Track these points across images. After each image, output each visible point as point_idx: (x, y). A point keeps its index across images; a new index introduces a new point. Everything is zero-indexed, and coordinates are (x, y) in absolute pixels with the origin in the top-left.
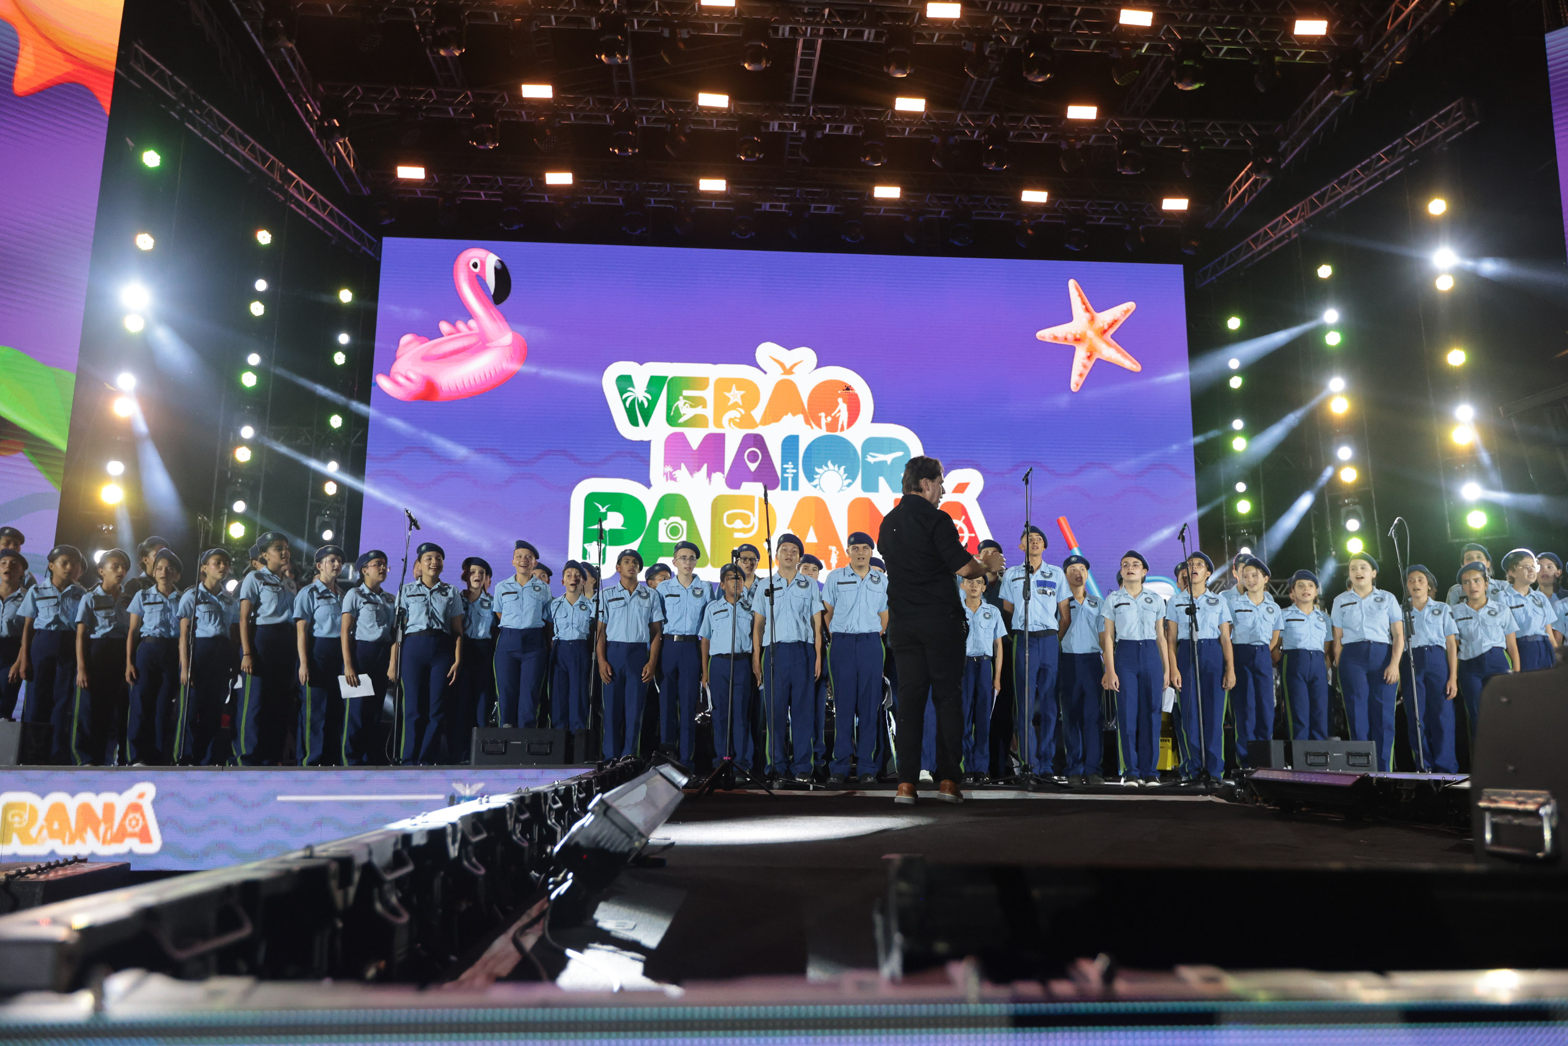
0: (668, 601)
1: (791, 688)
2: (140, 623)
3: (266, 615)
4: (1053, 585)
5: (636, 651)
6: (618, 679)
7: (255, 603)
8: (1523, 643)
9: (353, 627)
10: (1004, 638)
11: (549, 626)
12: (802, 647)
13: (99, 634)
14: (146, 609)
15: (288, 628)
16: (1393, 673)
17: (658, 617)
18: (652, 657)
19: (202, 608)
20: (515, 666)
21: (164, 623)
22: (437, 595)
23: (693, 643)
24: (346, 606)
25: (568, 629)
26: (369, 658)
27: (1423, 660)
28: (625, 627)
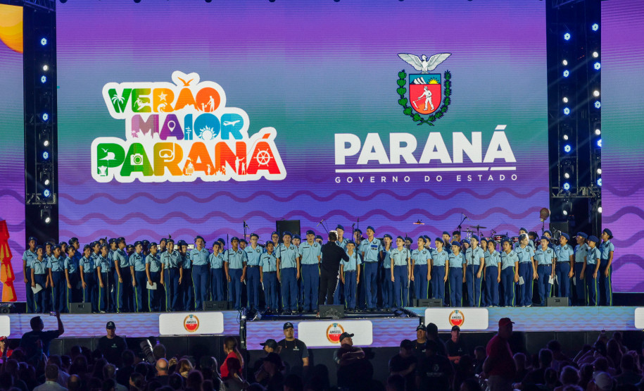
0: (248, 254)
1: (289, 282)
2: (83, 269)
4: (376, 246)
5: (238, 272)
6: (233, 282)
7: (119, 261)
8: (520, 265)
9: (149, 268)
10: (361, 265)
11: (208, 265)
12: (294, 270)
13: (71, 271)
14: (85, 265)
15: (128, 268)
16: (479, 275)
17: (245, 260)
18: (243, 274)
19: (103, 263)
20: (199, 278)
21: (91, 269)
22: (174, 256)
23: (257, 268)
24: (147, 261)
25: (216, 264)
26: (155, 277)
27: (490, 270)
28: (235, 263)
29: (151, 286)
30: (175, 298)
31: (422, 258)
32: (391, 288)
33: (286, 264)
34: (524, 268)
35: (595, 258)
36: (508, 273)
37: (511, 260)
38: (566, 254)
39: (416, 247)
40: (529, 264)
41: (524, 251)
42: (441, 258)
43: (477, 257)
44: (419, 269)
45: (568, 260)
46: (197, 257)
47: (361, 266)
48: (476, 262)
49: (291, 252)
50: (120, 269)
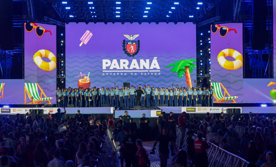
1: (127, 99)
3: (82, 94)
4: (150, 90)
5: (113, 96)
6: (112, 99)
7: (81, 93)
8: (188, 95)
9: (89, 95)
11: (105, 95)
12: (128, 96)
13: (70, 96)
15: (84, 95)
16: (178, 98)
17: (115, 93)
20: (103, 98)
21: (74, 95)
23: (118, 95)
25: (107, 94)
26: (91, 98)
27: (180, 97)
28: (112, 94)
29: (90, 100)
30: (96, 103)
31: (162, 93)
32: (154, 101)
33: (126, 95)
34: (189, 96)
35: (209, 94)
36: (185, 97)
37: (186, 94)
38: (201, 92)
39: (161, 90)
40: (191, 95)
41: (190, 92)
42: (167, 93)
43: (177, 93)
44: (161, 96)
45: (201, 94)
46: (102, 92)
47: (146, 95)
48: (177, 95)
49: (127, 91)
50: (82, 95)
